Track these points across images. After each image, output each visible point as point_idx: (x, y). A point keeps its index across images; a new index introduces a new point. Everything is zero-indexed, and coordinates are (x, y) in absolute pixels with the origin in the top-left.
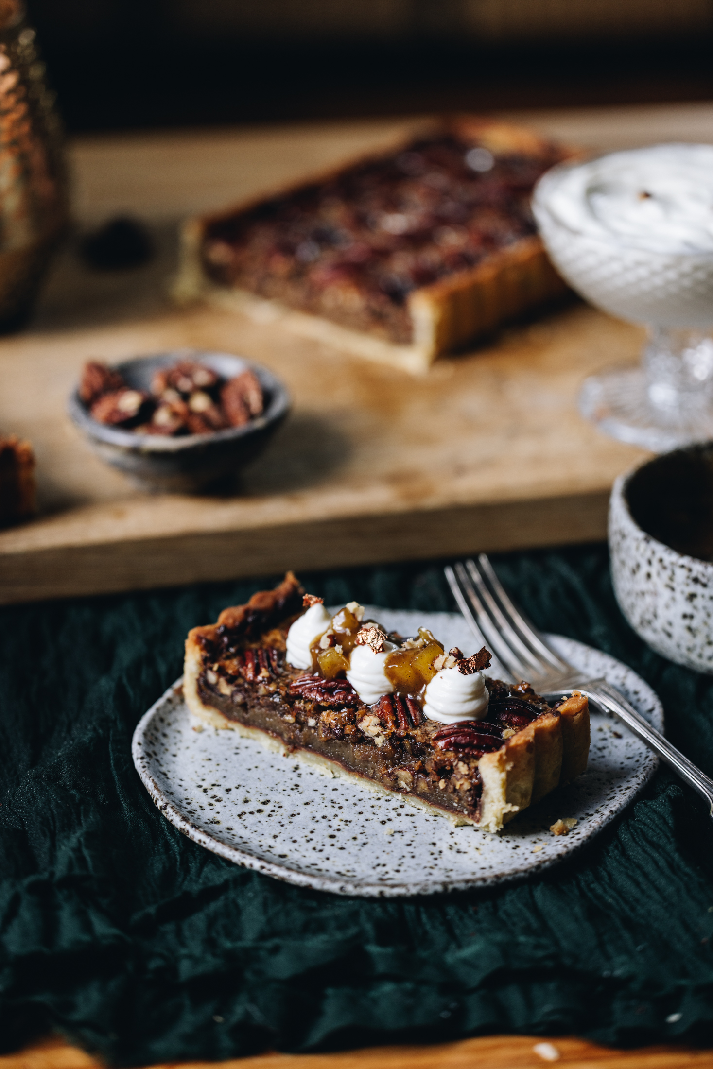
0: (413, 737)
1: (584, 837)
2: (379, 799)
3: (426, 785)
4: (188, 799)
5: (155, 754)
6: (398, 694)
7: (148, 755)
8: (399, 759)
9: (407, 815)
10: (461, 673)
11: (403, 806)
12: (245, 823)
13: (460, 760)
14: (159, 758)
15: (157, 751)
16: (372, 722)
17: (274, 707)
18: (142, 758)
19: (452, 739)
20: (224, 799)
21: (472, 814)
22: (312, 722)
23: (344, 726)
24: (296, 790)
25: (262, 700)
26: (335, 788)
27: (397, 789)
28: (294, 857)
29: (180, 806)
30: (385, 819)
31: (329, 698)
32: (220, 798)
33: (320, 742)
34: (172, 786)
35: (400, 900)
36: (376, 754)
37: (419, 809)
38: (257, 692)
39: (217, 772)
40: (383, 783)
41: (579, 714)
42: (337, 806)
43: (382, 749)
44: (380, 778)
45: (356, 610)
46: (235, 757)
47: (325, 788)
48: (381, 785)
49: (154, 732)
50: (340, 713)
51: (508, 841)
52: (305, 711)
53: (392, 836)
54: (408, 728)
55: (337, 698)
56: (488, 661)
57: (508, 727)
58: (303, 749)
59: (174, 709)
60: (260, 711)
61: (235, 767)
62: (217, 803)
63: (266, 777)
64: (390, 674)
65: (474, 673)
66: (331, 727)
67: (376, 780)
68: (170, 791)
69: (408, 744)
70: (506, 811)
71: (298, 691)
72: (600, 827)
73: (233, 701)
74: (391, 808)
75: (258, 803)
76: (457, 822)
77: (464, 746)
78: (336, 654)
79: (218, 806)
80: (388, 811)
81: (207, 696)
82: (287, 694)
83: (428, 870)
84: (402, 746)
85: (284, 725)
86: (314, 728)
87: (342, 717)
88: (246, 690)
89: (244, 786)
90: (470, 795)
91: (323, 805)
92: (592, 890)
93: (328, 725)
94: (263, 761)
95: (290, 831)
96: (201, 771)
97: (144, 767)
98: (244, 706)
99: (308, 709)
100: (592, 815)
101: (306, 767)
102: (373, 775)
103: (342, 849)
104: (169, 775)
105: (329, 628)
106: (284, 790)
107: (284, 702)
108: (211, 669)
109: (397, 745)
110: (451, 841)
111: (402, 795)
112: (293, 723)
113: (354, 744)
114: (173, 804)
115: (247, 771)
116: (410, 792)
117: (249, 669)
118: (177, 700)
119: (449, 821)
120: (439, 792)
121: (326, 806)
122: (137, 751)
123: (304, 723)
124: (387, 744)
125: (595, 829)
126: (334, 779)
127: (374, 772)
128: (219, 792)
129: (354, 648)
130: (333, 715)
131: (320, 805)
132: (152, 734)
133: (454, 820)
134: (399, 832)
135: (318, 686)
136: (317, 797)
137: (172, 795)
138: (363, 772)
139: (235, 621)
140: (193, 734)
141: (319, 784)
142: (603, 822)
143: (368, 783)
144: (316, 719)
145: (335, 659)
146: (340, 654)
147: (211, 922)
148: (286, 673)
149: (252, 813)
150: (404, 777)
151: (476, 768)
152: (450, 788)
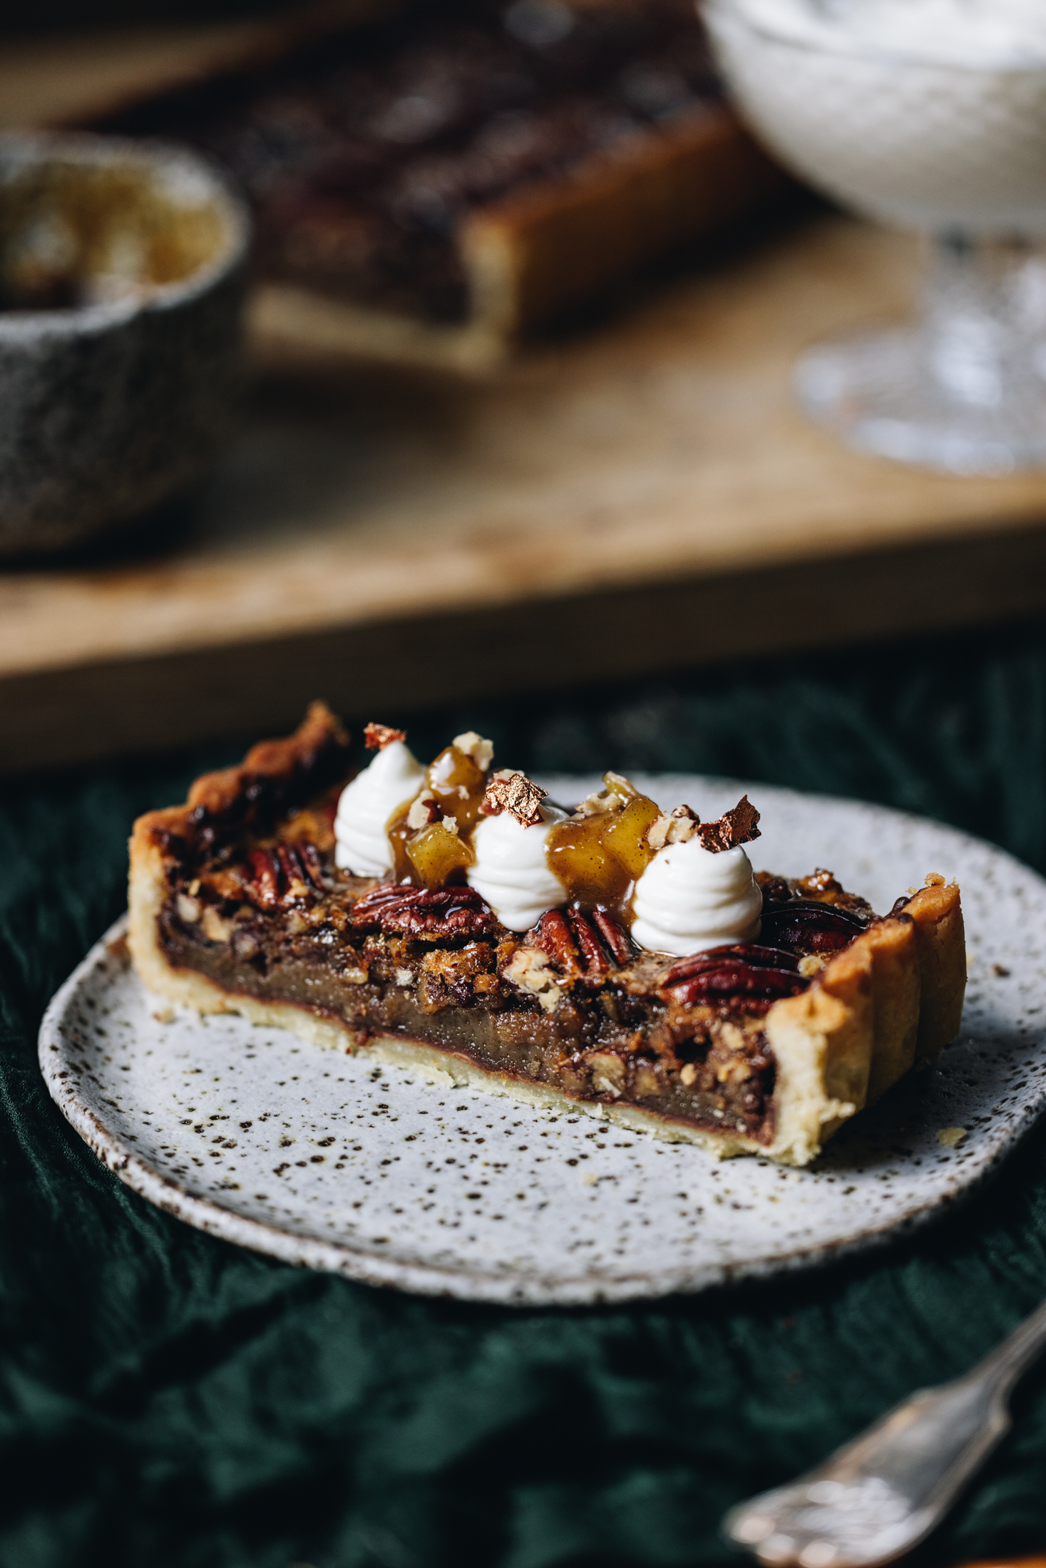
0: (620, 986)
1: (984, 1159)
2: (554, 1120)
3: (654, 1080)
4: (167, 1147)
5: (88, 1067)
6: (576, 906)
7: (75, 1068)
8: (592, 1032)
9: (617, 1145)
10: (707, 849)
11: (606, 1129)
12: (292, 1184)
13: (725, 1020)
14: (95, 1073)
15: (90, 1062)
16: (533, 963)
17: (321, 954)
18: (63, 1075)
19: (703, 980)
20: (240, 1142)
21: (754, 1129)
22: (404, 977)
23: (473, 977)
24: (385, 1115)
25: (296, 944)
26: (461, 1105)
27: (590, 1095)
28: (403, 1241)
29: (154, 1160)
30: (575, 1155)
31: (437, 926)
32: (232, 1141)
33: (423, 1015)
34: (131, 1126)
35: (637, 1307)
36: (544, 1028)
37: (639, 1133)
38: (284, 928)
39: (217, 1093)
40: (560, 1086)
41: (946, 919)
42: (472, 1138)
43: (557, 1017)
44: (556, 1076)
45: (476, 748)
46: (248, 1064)
47: (442, 1107)
48: (558, 1092)
49: (79, 1026)
50: (461, 952)
51: (831, 1181)
52: (390, 956)
53: (596, 1185)
54: (608, 969)
55: (453, 922)
56: (754, 825)
57: (806, 954)
58: (386, 1035)
59: (112, 982)
60: (293, 967)
61: (252, 1082)
62: (228, 1151)
63: (319, 1095)
64: (558, 865)
65: (731, 848)
66: (447, 982)
67: (545, 1081)
68: (129, 1133)
69: (610, 1001)
70: (827, 1116)
71: (372, 917)
72: (1012, 1139)
73: (235, 952)
74: (582, 1135)
75: (311, 1144)
76: (724, 1151)
77: (727, 994)
78: (445, 834)
79: (229, 1156)
80: (576, 1141)
81: (179, 949)
82: (348, 926)
83: (681, 1247)
84: (597, 1007)
85: (346, 989)
86: (408, 988)
87: (467, 960)
88: (261, 929)
89: (276, 1116)
90: (752, 1091)
91: (444, 1139)
92: (1015, 1267)
93: (440, 980)
94: (307, 1066)
95: (383, 1192)
96: (184, 1094)
97: (70, 1091)
98: (258, 961)
99: (394, 951)
100: (989, 1119)
101: (395, 1071)
102: (539, 1072)
103: (498, 1218)
104: (121, 1105)
105: (421, 790)
106: (359, 1117)
107: (343, 943)
108: (185, 892)
109: (587, 1005)
110: (718, 1188)
111: (603, 1108)
112: (364, 985)
113: (496, 1012)
114: (141, 1157)
115: (279, 1087)
116: (620, 1099)
117: (266, 884)
118: (115, 965)
119: (709, 1148)
120: (682, 1091)
121: (450, 1141)
122: (50, 1062)
123: (388, 981)
124: (566, 1005)
125: (1003, 1144)
126: (455, 1090)
127: (541, 1066)
128: (228, 1130)
129: (478, 823)
130: (447, 957)
131: (439, 1139)
132: (76, 1031)
133: (716, 1148)
134: (609, 1178)
135: (411, 904)
136: (428, 1124)
137: (135, 1140)
138: (516, 1068)
139: (222, 797)
140: (156, 1028)
141: (428, 1099)
142: (1015, 1130)
143: (528, 1089)
144: (412, 969)
145: (445, 844)
146: (453, 833)
147: (259, 1376)
148: (340, 887)
149: (301, 1164)
150: (607, 1065)
151: (761, 1035)
152: (706, 1081)
